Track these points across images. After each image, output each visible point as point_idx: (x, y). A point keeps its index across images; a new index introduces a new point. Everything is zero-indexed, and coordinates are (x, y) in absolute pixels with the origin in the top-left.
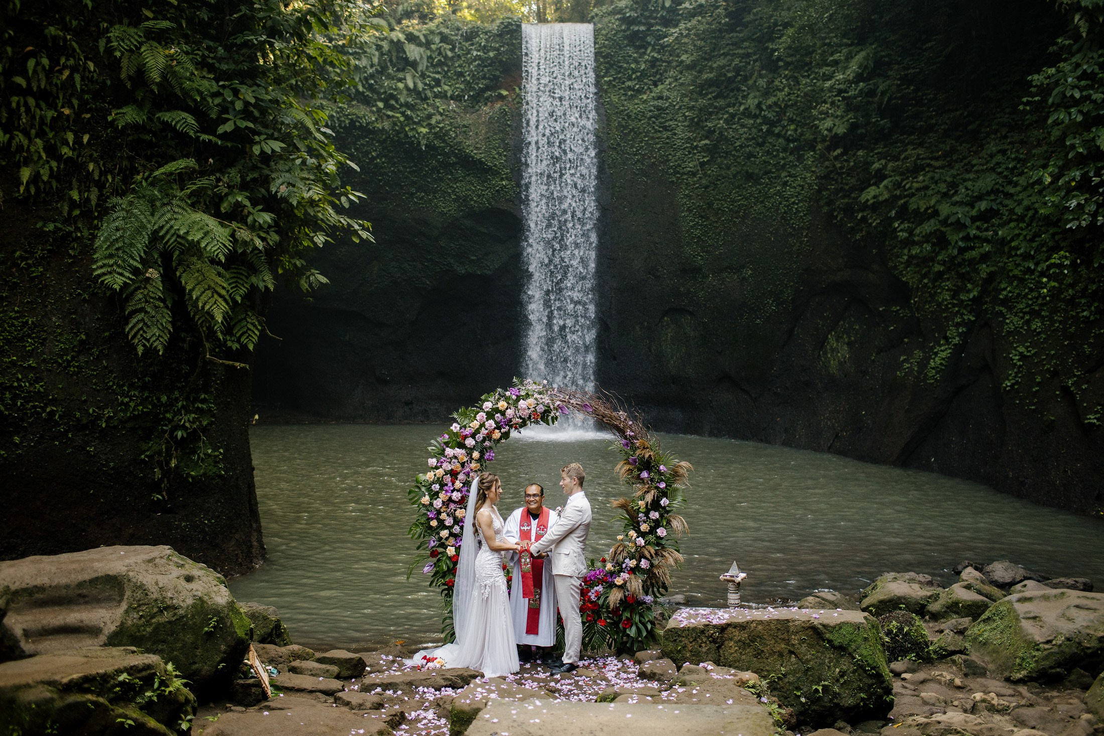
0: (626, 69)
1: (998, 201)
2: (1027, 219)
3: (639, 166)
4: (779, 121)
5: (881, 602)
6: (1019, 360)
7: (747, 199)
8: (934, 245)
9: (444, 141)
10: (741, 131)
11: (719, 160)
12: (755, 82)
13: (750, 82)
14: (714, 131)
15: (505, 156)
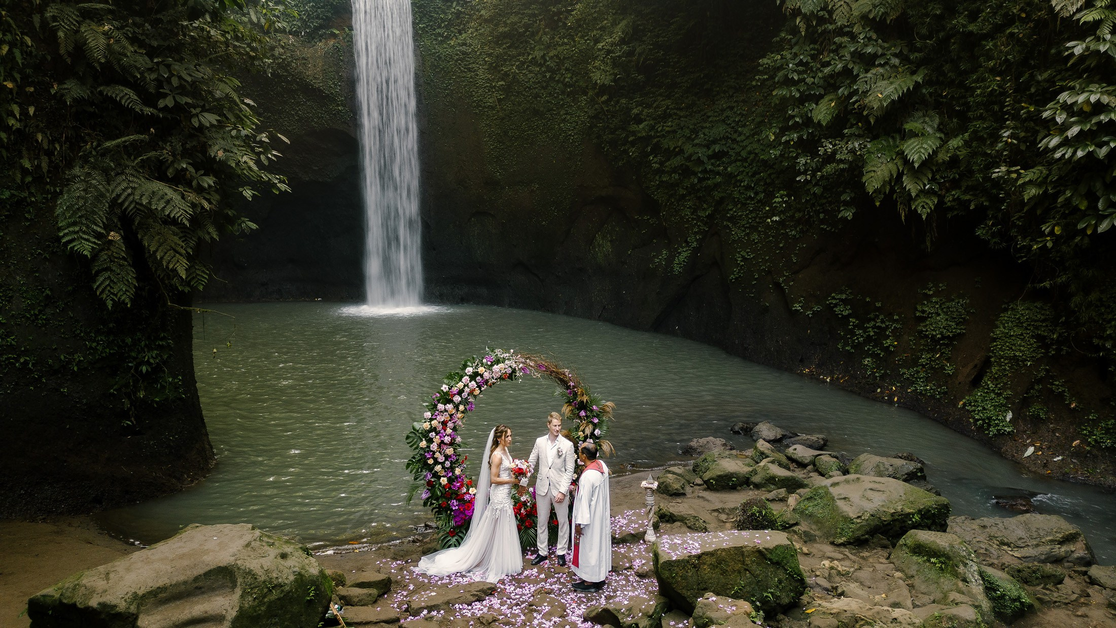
0: (436, 19)
1: (727, 145)
2: (749, 160)
3: (449, 98)
4: (559, 69)
5: (719, 476)
6: (741, 261)
7: (534, 130)
8: (679, 174)
9: (287, 71)
10: (530, 76)
11: (512, 98)
12: (541, 38)
13: (537, 38)
14: (509, 75)
15: (340, 86)
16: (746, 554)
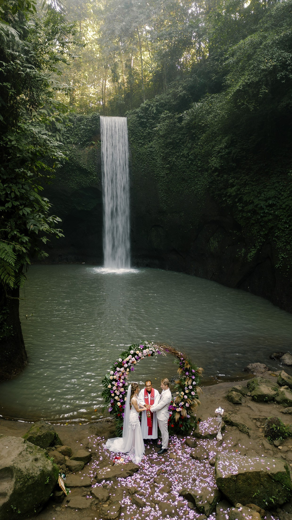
0: (139, 136)
1: (276, 201)
2: (286, 209)
3: (143, 173)
4: (195, 159)
6: (281, 258)
7: (182, 188)
8: (251, 213)
9: (72, 161)
10: (181, 162)
11: (173, 173)
12: (187, 145)
13: (185, 145)
14: (171, 162)
15: (95, 167)
16: (261, 476)
